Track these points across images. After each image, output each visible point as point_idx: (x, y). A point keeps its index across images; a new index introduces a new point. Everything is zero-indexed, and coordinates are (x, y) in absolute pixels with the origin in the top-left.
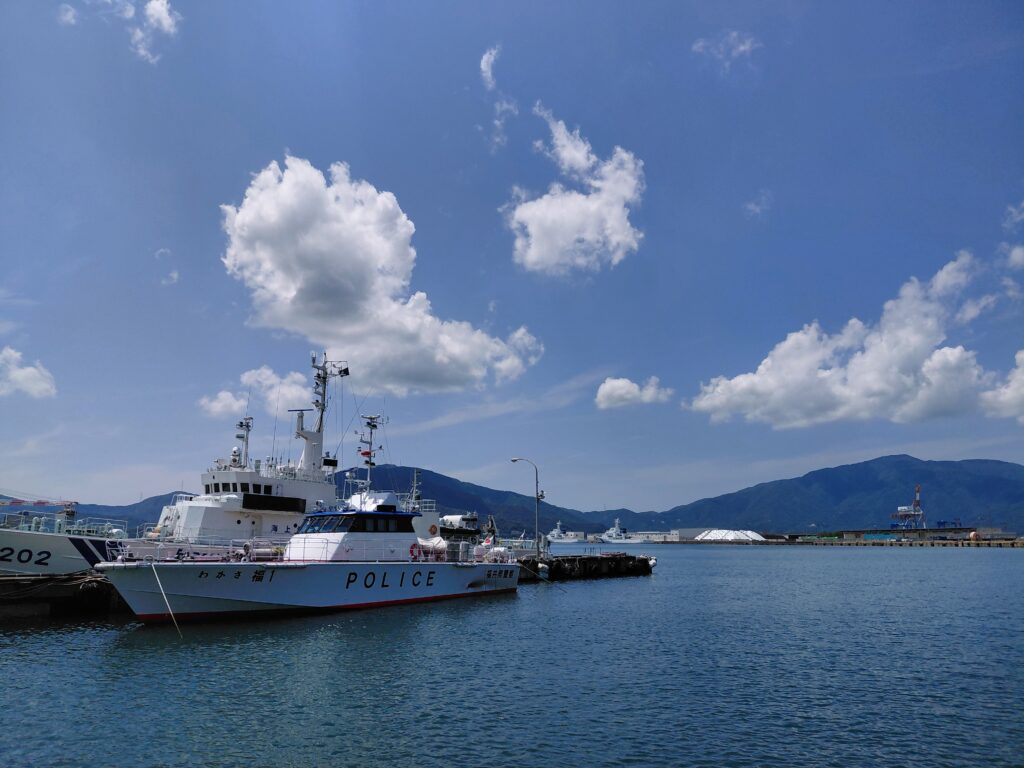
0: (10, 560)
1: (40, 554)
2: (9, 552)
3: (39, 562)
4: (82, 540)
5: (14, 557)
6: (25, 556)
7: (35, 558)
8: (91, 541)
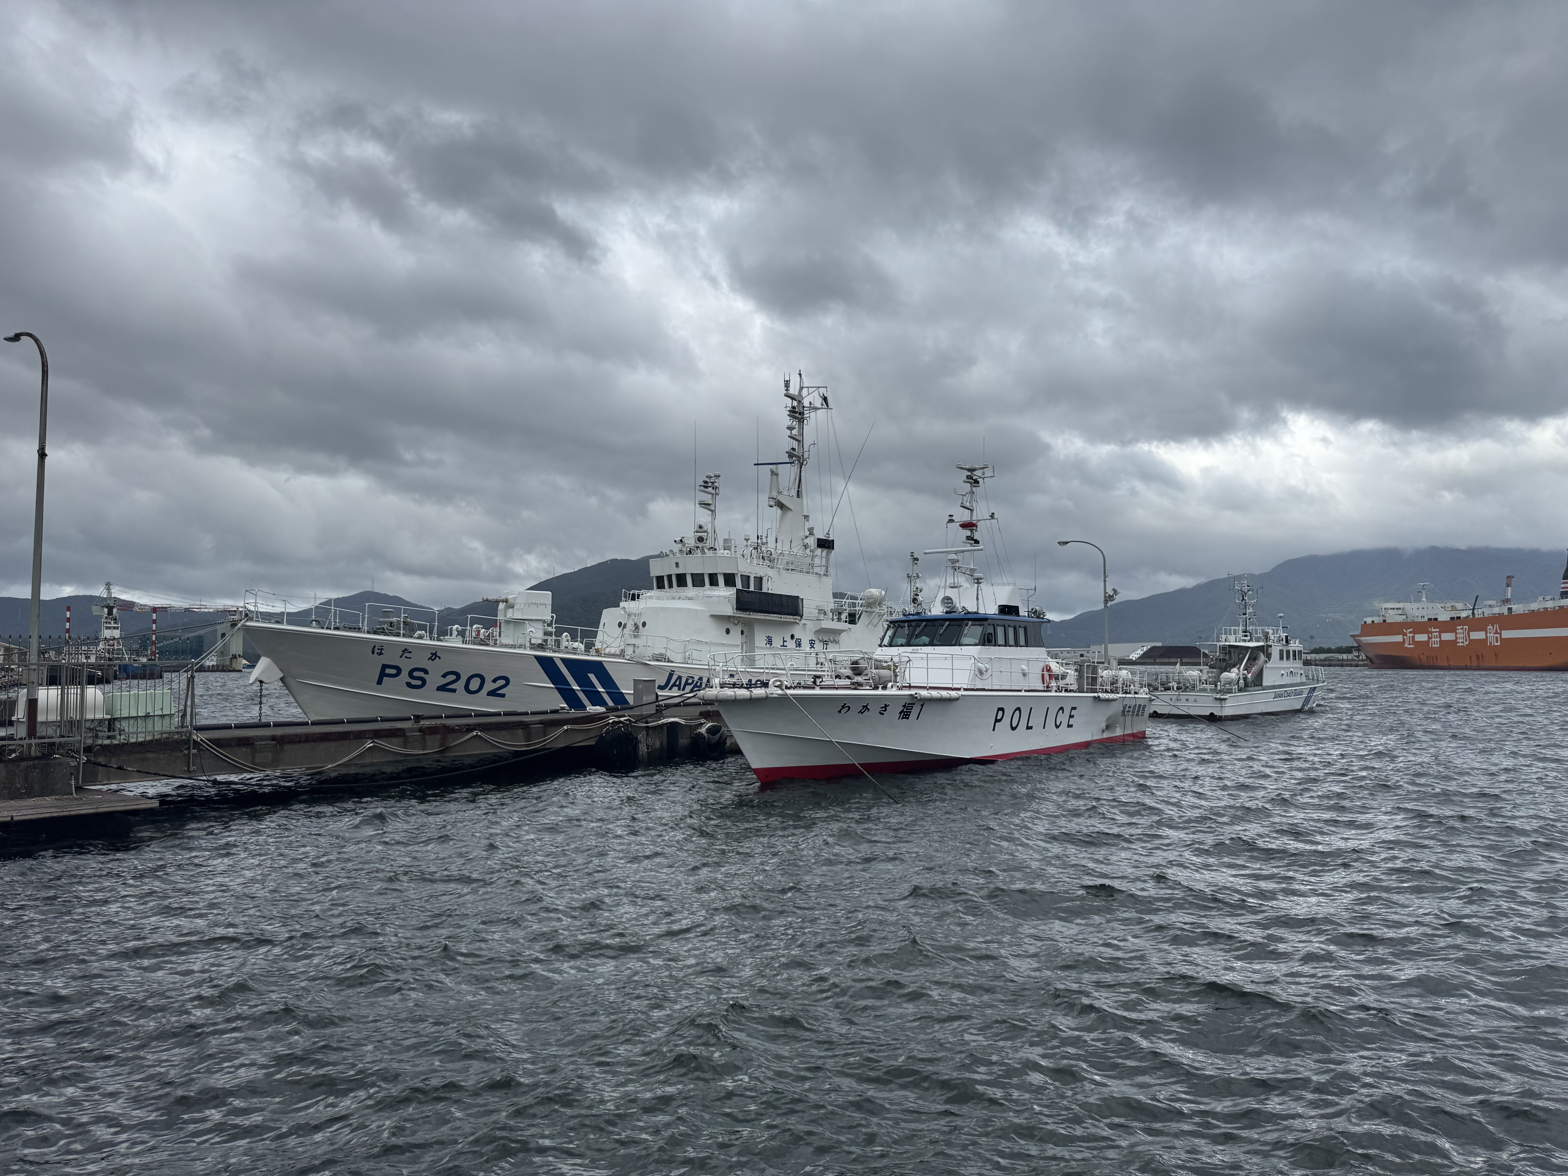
0: (454, 691)
1: (494, 681)
2: (453, 677)
3: (492, 693)
4: (551, 659)
5: (460, 685)
6: (475, 684)
7: (489, 686)
8: (563, 660)
